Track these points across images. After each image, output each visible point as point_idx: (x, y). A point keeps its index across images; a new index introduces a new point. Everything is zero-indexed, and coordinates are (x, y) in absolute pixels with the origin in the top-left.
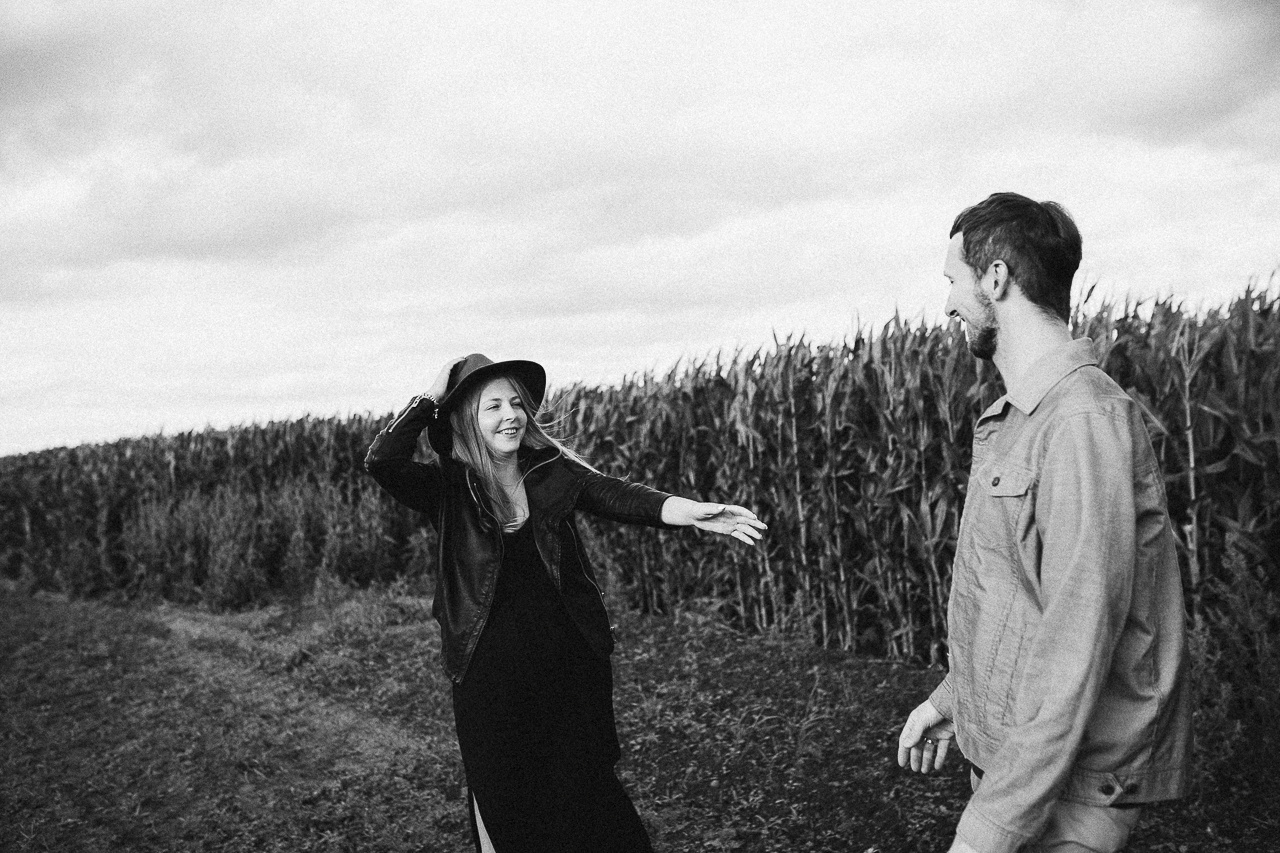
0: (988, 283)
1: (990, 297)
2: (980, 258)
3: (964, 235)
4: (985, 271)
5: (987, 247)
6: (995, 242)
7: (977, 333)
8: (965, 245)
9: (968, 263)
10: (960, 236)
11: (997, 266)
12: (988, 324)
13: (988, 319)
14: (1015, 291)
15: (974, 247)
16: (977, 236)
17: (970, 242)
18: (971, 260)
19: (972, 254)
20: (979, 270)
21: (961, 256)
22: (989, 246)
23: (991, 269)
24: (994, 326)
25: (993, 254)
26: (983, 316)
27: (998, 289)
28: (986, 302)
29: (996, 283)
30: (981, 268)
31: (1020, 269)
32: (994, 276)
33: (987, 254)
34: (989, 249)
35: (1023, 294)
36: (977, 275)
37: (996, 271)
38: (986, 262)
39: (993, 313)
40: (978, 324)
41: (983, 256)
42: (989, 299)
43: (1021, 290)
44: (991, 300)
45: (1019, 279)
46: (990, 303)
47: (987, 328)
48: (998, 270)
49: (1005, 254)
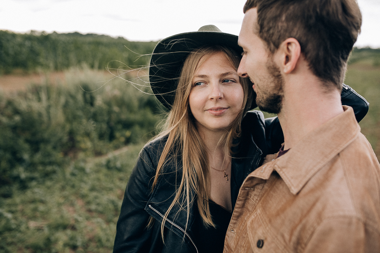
0: (280, 57)
1: (281, 69)
2: (273, 34)
3: (258, 11)
4: (277, 46)
5: (280, 24)
6: (287, 20)
7: (265, 97)
8: (259, 21)
9: (261, 37)
10: (254, 11)
11: (289, 44)
12: (276, 92)
13: (276, 87)
14: (304, 66)
15: (268, 23)
16: (272, 12)
17: (264, 20)
18: (265, 35)
19: (266, 29)
20: (272, 46)
21: (256, 31)
22: (282, 24)
23: (283, 45)
24: (280, 94)
25: (286, 31)
26: (273, 85)
27: (288, 64)
28: (276, 73)
29: (288, 59)
30: (274, 44)
31: (310, 47)
32: (286, 53)
33: (280, 31)
34: (282, 27)
35: (310, 68)
36: (270, 50)
37: (288, 49)
38: (279, 39)
39: (281, 83)
40: (267, 91)
41: (276, 33)
42: (280, 72)
43: (309, 65)
44: (282, 73)
45: (309, 55)
46: (280, 75)
47: (275, 94)
48: (290, 47)
49: (297, 32)
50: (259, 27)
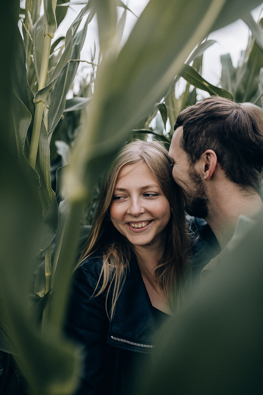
0: (200, 166)
1: (201, 176)
2: (195, 147)
3: (184, 129)
4: (198, 157)
5: (201, 139)
6: (207, 136)
7: (191, 200)
8: (184, 136)
9: (186, 150)
10: (181, 129)
11: (208, 154)
12: (199, 196)
13: (199, 192)
14: (221, 174)
15: (191, 138)
16: (194, 130)
17: (188, 134)
18: (189, 148)
19: (190, 143)
20: (194, 157)
21: (181, 145)
23: (204, 156)
24: (203, 198)
25: (205, 144)
26: (195, 189)
27: (208, 172)
28: (198, 179)
29: (207, 167)
30: (196, 155)
31: (226, 157)
32: (206, 162)
33: (200, 145)
34: (202, 141)
35: (227, 176)
36: (192, 160)
37: (207, 158)
38: (200, 151)
39: (203, 188)
40: (192, 194)
41: (197, 146)
42: (200, 178)
43: (226, 174)
44: (202, 179)
45: (225, 165)
46: (201, 181)
47: (199, 198)
48: (209, 157)
49: (215, 146)
50: (184, 142)
